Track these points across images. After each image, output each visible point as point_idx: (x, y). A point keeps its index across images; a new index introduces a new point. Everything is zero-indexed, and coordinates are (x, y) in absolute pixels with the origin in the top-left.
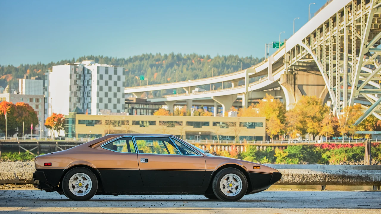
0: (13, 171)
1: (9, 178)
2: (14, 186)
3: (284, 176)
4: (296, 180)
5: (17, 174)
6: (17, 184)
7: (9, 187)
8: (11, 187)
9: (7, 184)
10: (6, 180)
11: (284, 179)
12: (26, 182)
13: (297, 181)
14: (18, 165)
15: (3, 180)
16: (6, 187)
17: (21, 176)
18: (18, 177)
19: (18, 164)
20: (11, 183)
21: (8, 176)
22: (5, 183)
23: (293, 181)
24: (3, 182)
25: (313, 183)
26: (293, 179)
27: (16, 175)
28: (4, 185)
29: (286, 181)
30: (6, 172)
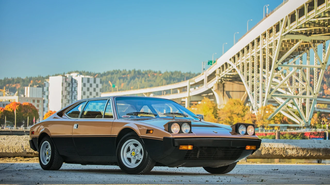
0: (21, 144)
1: (16, 151)
2: (22, 159)
3: (288, 150)
4: (300, 154)
5: (24, 147)
6: (25, 157)
7: (17, 161)
8: (19, 160)
9: (14, 157)
10: (13, 153)
11: (289, 153)
12: (34, 155)
13: (302, 155)
14: (26, 139)
15: (10, 153)
16: (14, 160)
17: (28, 149)
18: (25, 150)
19: (26, 137)
20: (19, 156)
21: (16, 149)
22: (13, 156)
23: (298, 155)
24: (10, 155)
25: (316, 157)
26: (297, 153)
27: (23, 149)
28: (11, 158)
29: (291, 155)
30: (13, 145)
